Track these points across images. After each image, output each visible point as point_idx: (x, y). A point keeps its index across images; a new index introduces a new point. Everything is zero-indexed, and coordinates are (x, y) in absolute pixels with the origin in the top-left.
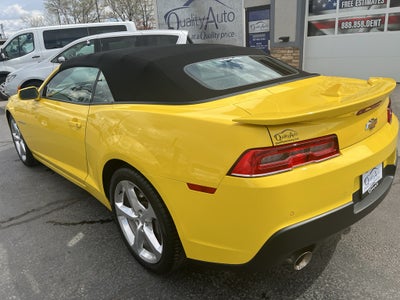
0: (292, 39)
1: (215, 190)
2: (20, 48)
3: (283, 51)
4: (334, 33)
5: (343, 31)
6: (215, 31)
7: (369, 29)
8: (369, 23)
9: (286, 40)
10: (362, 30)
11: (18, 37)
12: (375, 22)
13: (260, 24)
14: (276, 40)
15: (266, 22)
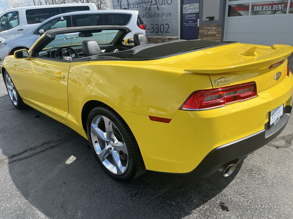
0: (217, 18)
1: (170, 120)
2: (8, 23)
3: (209, 28)
4: (248, 14)
5: (255, 13)
6: (157, 11)
7: (274, 12)
8: (275, 7)
9: (211, 19)
10: (269, 12)
11: (6, 15)
12: (280, 7)
13: (192, 7)
14: (204, 19)
15: (197, 5)
